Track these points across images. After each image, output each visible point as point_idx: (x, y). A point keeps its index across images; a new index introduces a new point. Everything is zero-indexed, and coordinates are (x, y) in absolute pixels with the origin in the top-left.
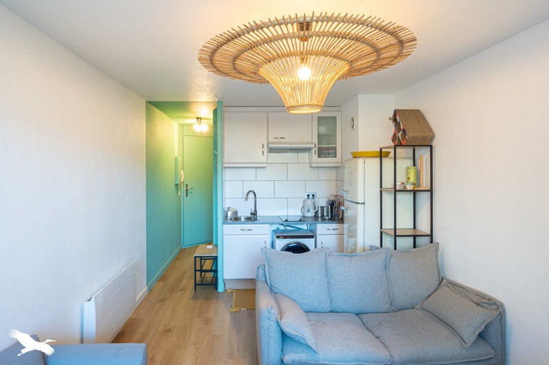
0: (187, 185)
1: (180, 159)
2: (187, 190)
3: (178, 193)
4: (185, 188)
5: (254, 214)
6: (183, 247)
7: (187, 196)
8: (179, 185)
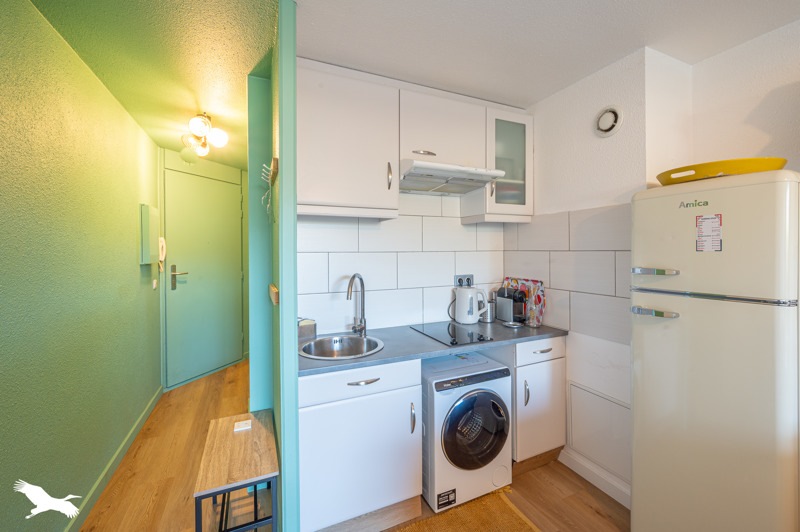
0: (174, 268)
1: (155, 213)
2: (174, 277)
3: (150, 282)
4: (169, 273)
5: (359, 329)
6: (165, 391)
7: (174, 287)
8: (154, 269)
